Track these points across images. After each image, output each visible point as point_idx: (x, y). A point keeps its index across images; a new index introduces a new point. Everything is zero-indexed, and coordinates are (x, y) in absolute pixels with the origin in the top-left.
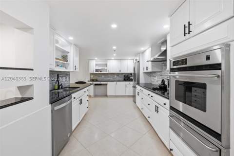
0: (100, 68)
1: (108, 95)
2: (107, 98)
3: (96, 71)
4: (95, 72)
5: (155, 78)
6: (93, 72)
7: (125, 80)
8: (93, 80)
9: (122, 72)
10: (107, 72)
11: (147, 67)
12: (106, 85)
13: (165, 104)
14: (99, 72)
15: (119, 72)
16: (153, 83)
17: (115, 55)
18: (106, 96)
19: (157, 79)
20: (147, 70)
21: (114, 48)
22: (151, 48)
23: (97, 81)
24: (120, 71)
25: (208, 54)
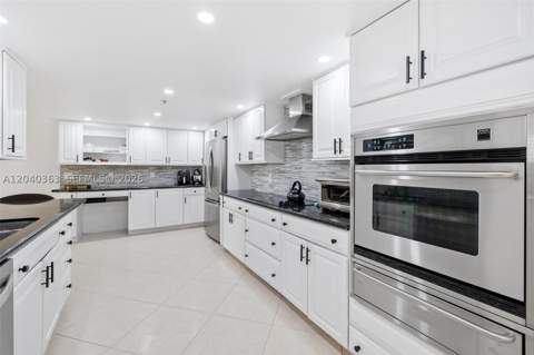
0: (100, 150)
1: (131, 228)
2: (126, 239)
3: (85, 159)
4: (82, 162)
5: (265, 179)
6: (73, 162)
7: (180, 184)
8: (74, 189)
9: (172, 163)
10: (126, 164)
11: (251, 153)
12: (126, 199)
13: (334, 241)
14: (98, 163)
15: (163, 163)
16: (258, 190)
17: (158, 114)
18: (125, 232)
19: (270, 180)
20: (250, 159)
21: (169, 92)
22: (262, 109)
23: (89, 188)
24: (168, 159)
25: (483, 126)
